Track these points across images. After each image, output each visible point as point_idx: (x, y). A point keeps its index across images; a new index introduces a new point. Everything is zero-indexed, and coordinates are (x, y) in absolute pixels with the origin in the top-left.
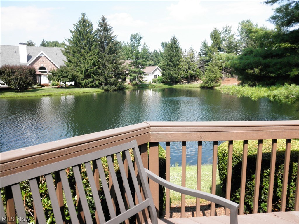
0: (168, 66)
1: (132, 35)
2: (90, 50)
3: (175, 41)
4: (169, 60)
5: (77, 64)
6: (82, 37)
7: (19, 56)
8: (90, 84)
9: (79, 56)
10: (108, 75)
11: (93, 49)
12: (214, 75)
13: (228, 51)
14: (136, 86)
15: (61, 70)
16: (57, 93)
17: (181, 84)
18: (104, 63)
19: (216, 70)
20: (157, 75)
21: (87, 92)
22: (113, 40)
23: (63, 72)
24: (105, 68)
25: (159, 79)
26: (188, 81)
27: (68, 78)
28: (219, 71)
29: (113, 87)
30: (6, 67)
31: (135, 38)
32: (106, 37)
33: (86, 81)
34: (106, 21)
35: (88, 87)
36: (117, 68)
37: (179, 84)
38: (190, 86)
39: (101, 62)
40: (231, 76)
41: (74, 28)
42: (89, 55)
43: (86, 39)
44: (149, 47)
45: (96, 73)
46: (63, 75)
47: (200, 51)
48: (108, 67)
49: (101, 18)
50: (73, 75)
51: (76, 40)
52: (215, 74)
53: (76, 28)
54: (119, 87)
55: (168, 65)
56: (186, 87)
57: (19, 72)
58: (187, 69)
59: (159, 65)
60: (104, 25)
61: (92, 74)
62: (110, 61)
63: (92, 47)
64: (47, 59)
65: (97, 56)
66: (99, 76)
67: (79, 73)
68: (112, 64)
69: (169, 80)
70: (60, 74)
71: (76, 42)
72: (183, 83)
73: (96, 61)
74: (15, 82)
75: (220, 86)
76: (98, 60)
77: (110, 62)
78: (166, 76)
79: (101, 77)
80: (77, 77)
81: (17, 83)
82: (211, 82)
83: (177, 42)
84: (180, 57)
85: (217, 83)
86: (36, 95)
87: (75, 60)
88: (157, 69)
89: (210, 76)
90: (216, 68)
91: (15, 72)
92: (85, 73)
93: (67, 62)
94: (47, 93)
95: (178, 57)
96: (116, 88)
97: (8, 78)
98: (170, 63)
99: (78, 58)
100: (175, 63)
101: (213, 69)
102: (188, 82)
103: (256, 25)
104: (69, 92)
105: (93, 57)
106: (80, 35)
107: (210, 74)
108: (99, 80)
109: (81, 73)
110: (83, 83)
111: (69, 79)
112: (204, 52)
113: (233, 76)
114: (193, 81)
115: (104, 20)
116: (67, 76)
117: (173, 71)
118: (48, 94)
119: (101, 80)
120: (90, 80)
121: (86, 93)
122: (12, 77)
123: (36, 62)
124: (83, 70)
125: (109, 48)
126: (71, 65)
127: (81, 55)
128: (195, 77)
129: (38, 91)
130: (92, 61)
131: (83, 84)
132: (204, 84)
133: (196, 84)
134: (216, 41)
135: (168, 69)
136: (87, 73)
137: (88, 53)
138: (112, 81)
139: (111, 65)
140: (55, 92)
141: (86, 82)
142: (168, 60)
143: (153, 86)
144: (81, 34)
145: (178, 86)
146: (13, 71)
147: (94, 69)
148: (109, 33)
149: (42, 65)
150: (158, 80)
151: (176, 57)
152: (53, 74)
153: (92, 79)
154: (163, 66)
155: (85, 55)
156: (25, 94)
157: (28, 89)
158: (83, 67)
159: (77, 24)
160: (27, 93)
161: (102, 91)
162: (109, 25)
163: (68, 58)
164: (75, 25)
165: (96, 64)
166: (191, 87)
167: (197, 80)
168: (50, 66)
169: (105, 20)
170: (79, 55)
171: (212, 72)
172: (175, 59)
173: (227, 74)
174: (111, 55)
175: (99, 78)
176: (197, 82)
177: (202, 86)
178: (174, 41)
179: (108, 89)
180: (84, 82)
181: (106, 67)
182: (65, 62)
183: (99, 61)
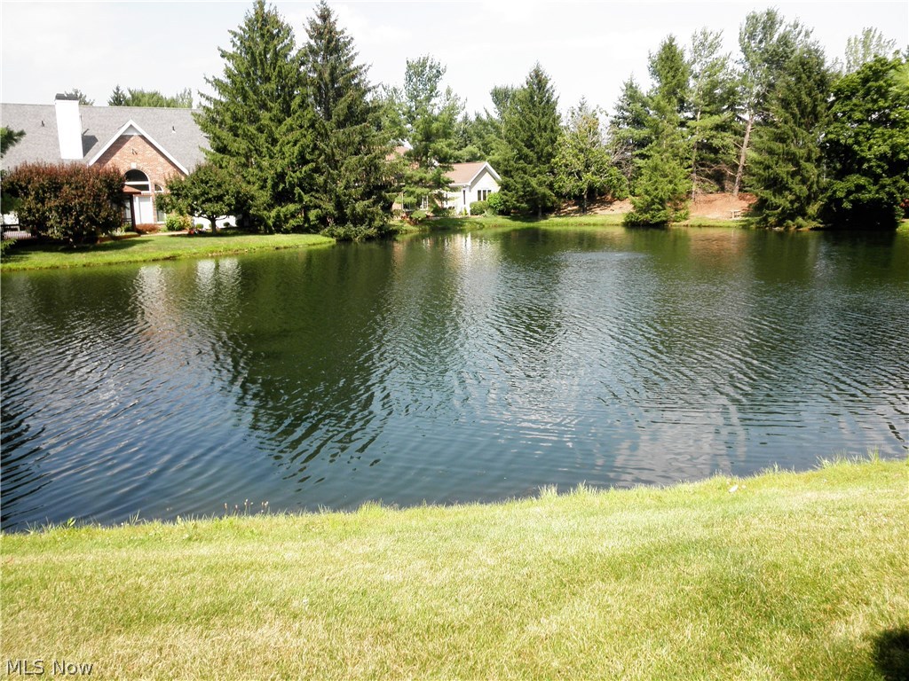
0: (522, 161)
1: (409, 67)
2: (287, 111)
3: (540, 81)
4: (522, 141)
5: (247, 158)
6: (259, 73)
7: (57, 138)
8: (291, 221)
9: (255, 132)
10: (347, 192)
11: (296, 107)
12: (671, 187)
13: (708, 109)
14: (427, 224)
15: (201, 177)
16: (195, 251)
17: (560, 217)
18: (333, 155)
19: (674, 168)
20: (484, 191)
21: (286, 244)
22: (356, 81)
23: (207, 183)
24: (336, 168)
25: (492, 201)
26: (581, 206)
27: (224, 202)
28: (681, 172)
29: (364, 230)
30: (31, 172)
31: (420, 74)
32: (334, 68)
33: (279, 212)
34: (332, 20)
35: (286, 232)
36: (373, 168)
37: (553, 215)
38: (592, 222)
39: (322, 151)
40: (717, 187)
41: (232, 41)
42: (283, 128)
43: (273, 78)
44: (463, 100)
45: (308, 185)
46: (208, 194)
47: (616, 113)
48: (345, 165)
49: (316, 9)
50: (239, 193)
51: (242, 82)
52: (671, 182)
53: (238, 43)
54: (380, 228)
55: (520, 158)
56: (580, 225)
57: (73, 186)
58: (581, 168)
59: (488, 158)
60: (326, 30)
61: (297, 190)
62: (349, 145)
63: (293, 103)
64: (148, 146)
65: (311, 130)
66: (317, 195)
67: (256, 187)
68: (358, 157)
69: (524, 205)
70: (198, 191)
71: (243, 88)
72: (568, 214)
73: (308, 146)
74: (62, 220)
75: (686, 219)
76: (315, 145)
77: (351, 149)
78: (517, 193)
79: (324, 197)
80: (253, 198)
81: (70, 222)
82: (661, 208)
83: (548, 86)
84: (557, 132)
85: (676, 210)
86: (131, 259)
87: (241, 145)
88: (485, 170)
89: (656, 189)
90: (673, 164)
91: (60, 188)
92: (275, 186)
93: (214, 154)
94: (165, 250)
95: (552, 130)
96: (372, 231)
97: (39, 205)
98: (526, 150)
99: (251, 139)
100: (542, 150)
101: (667, 167)
102: (583, 211)
103: (792, 24)
104: (231, 247)
105: (297, 134)
106: (253, 62)
107: (656, 182)
108: (319, 207)
109: (262, 187)
110: (269, 218)
111: (229, 205)
112: (627, 114)
113: (722, 189)
114: (599, 207)
115: (325, 16)
116: (219, 198)
117: (535, 176)
118: (167, 254)
119: (324, 207)
120: (292, 207)
121: (285, 248)
122: (53, 203)
123: (113, 154)
124: (269, 177)
125: (345, 104)
126: (229, 163)
127: (260, 130)
128: (602, 194)
129: (136, 248)
130: (296, 148)
131: (270, 222)
132: (637, 215)
133: (610, 215)
134: (674, 77)
135: (522, 169)
136: (281, 186)
137: (280, 122)
138: (358, 210)
139: (355, 159)
140: (189, 249)
141: (278, 216)
142: (520, 143)
143: (478, 223)
144: (258, 62)
145: (552, 223)
146: (55, 183)
147: (301, 172)
148: (345, 58)
149: (134, 166)
150: (490, 207)
151: (545, 132)
152: (175, 192)
153: (298, 206)
154: (505, 160)
155: (273, 128)
156: (95, 255)
157: (99, 242)
158: (270, 166)
159: (241, 28)
160: (103, 253)
161: (330, 242)
162: (342, 32)
163: (219, 138)
164: (235, 35)
165: (308, 157)
166: (594, 225)
167: (611, 203)
168: (160, 168)
169: (329, 15)
170: (252, 129)
171: (662, 176)
172: (541, 139)
173: (703, 181)
174: (352, 129)
175: (317, 201)
176: (612, 208)
177: (631, 221)
178: (538, 82)
179: (347, 235)
180: (273, 213)
181: (340, 164)
182: (207, 153)
183: (315, 147)
